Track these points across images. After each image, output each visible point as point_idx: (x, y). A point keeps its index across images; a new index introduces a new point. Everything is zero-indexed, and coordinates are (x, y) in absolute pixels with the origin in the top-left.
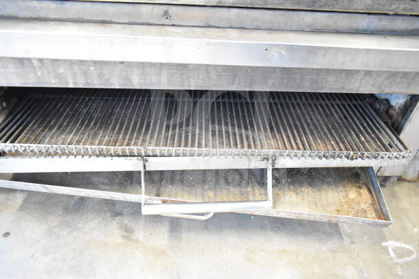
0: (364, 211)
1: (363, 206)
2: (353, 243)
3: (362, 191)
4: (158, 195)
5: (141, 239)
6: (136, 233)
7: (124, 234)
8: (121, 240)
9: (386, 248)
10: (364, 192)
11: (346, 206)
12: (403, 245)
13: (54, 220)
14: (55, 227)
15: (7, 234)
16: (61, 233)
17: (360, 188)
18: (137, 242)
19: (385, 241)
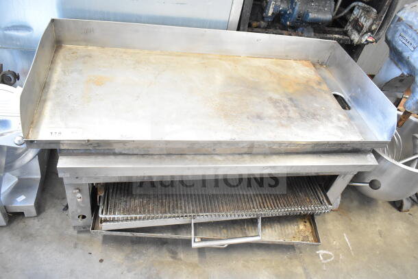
0: (308, 237)
1: (307, 233)
2: (301, 252)
3: (307, 224)
5: (182, 258)
6: (179, 254)
7: (172, 255)
8: (171, 259)
9: (318, 255)
11: (298, 234)
12: (327, 252)
13: (127, 249)
14: (129, 254)
15: (101, 261)
16: (135, 257)
17: (305, 222)
18: (180, 259)
19: (318, 250)
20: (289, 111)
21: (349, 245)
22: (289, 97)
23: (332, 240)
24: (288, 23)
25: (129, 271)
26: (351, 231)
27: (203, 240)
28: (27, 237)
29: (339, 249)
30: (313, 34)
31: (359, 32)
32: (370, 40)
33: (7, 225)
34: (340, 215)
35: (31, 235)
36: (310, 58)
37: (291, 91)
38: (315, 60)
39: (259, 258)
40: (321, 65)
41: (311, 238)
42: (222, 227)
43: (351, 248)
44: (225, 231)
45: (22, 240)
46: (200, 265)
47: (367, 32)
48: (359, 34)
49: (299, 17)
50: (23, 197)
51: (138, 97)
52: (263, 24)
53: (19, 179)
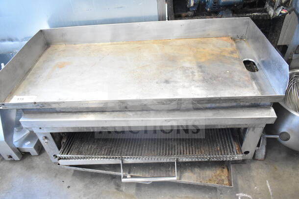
0: (223, 180)
1: (223, 178)
2: (221, 194)
3: (224, 170)
4: (129, 173)
5: (124, 190)
6: (122, 187)
7: (116, 187)
8: (115, 190)
9: (238, 197)
10: (225, 170)
11: (214, 178)
12: (247, 195)
13: (87, 181)
14: (88, 184)
15: (69, 187)
16: (91, 186)
17: (224, 168)
18: (122, 191)
19: (238, 193)
20: (195, 75)
21: (270, 190)
22: (200, 65)
23: (253, 185)
24: (208, 9)
25: (84, 196)
26: (275, 178)
27: (132, 177)
28: (30, 168)
29: (260, 194)
30: (231, 15)
31: (273, 7)
32: (284, 12)
33: (21, 160)
34: (266, 164)
35: (33, 167)
36: (229, 35)
37: (203, 60)
38: (235, 35)
39: (183, 195)
40: (241, 39)
41: (226, 182)
42: (151, 168)
43: (271, 194)
44: (152, 171)
45: (26, 170)
46: (135, 196)
47: (279, 6)
48: (273, 9)
49: (214, 3)
50: (29, 143)
51: (82, 73)
52: (190, 13)
53: (30, 131)
